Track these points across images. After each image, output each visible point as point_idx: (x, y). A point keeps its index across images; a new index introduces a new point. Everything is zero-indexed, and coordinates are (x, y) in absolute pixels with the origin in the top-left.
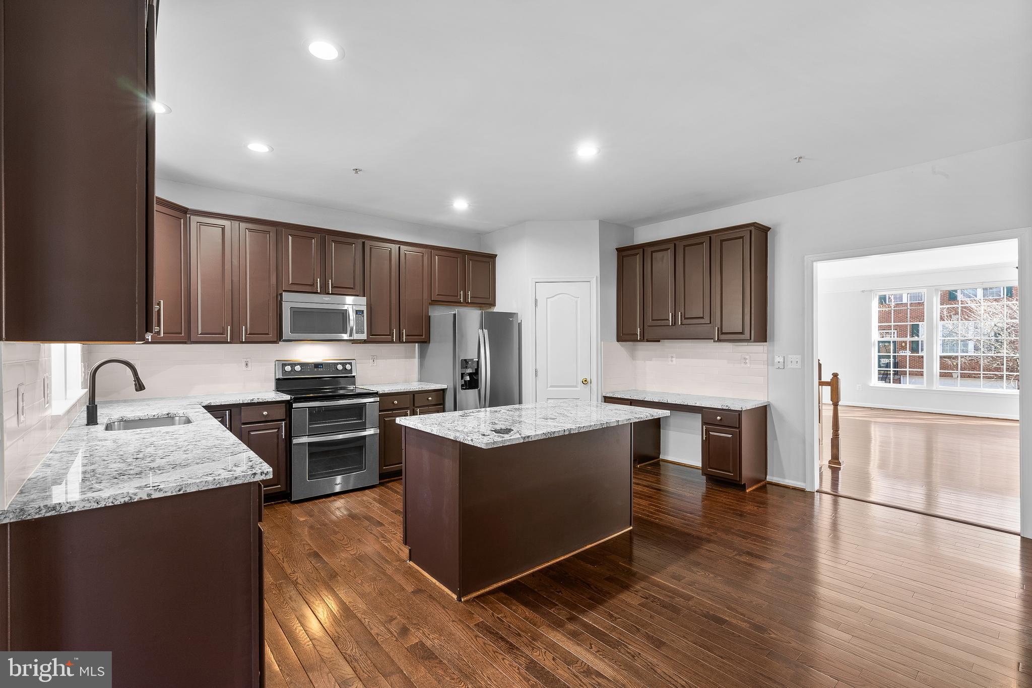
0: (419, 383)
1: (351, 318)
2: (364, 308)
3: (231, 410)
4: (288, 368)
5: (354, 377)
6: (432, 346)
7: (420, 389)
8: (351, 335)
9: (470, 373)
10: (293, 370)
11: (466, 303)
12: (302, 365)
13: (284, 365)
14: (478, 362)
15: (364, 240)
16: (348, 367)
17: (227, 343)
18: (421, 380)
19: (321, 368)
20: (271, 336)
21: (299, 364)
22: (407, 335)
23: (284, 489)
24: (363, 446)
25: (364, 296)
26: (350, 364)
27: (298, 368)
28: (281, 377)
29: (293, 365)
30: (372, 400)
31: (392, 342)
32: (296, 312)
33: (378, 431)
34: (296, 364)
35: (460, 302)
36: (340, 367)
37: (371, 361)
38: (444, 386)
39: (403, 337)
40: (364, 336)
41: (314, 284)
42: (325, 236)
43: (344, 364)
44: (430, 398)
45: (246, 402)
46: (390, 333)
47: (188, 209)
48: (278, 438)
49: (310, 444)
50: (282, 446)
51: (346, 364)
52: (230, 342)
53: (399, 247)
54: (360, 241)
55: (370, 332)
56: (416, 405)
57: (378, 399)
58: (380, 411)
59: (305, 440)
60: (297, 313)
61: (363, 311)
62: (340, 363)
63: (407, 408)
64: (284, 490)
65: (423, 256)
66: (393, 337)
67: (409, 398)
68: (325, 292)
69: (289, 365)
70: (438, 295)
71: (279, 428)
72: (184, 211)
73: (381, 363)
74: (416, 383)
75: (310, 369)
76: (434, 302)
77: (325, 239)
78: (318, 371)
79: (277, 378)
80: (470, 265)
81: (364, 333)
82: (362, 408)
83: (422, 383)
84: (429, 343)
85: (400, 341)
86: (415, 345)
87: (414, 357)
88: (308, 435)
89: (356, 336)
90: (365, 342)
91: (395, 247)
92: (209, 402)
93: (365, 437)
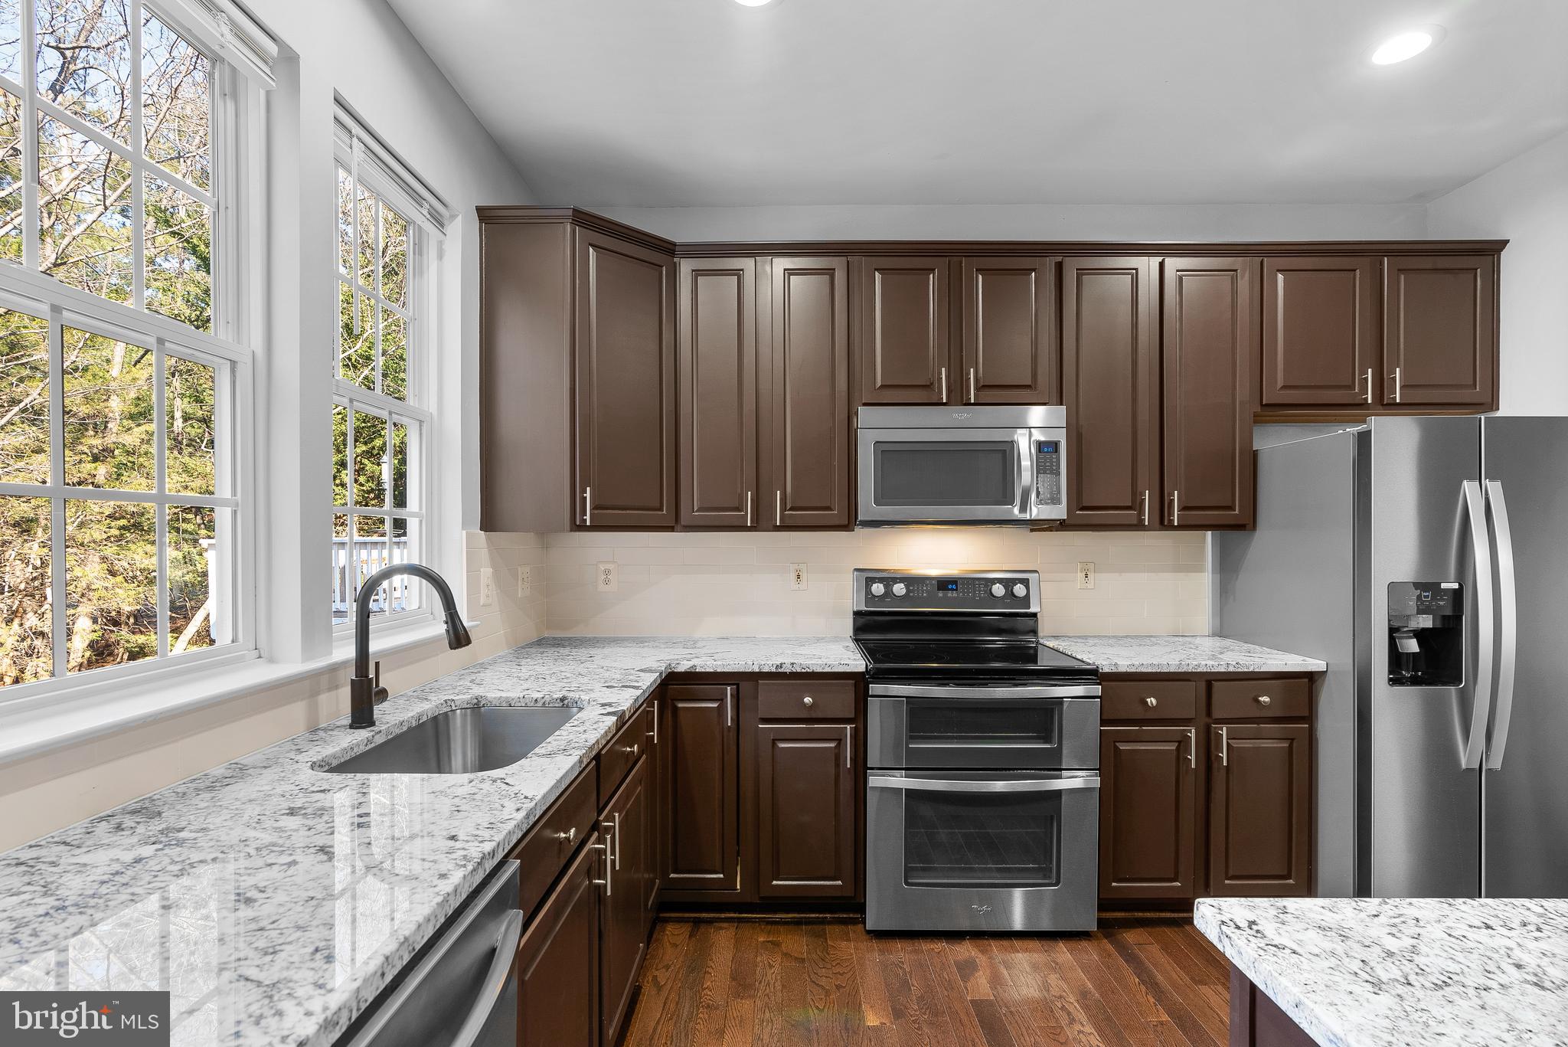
0: (1218, 642)
1: (1026, 463)
2: (1061, 437)
3: (738, 685)
4: (878, 589)
5: (1035, 615)
6: (1263, 541)
7: (1231, 669)
8: (1023, 509)
9: (1424, 629)
10: (888, 593)
11: (1385, 405)
12: (911, 581)
13: (870, 581)
14: (1458, 595)
15: (1059, 259)
16: (1019, 590)
17: (742, 528)
18: (1221, 631)
19: (952, 590)
20: (836, 514)
21: (902, 580)
22: (1182, 509)
23: (849, 893)
24: (1052, 818)
25: (1061, 404)
26: (1025, 582)
27: (899, 589)
28: (863, 608)
29: (889, 580)
30: (1078, 690)
31: (1139, 526)
32: (887, 453)
33: (1096, 782)
34: (896, 580)
35: (1363, 405)
36: (998, 590)
37: (1081, 575)
38: (1315, 664)
39: (1171, 514)
40: (1059, 512)
41: (932, 384)
42: (961, 263)
43: (1008, 584)
44: (1265, 699)
45: (766, 669)
46: (1133, 501)
47: (674, 244)
48: (837, 765)
49: (910, 793)
50: (846, 784)
51: (1015, 581)
52: (751, 526)
53: (1162, 265)
54: (1050, 262)
55: (1078, 500)
56: (1217, 714)
57: (1098, 690)
58: (1103, 722)
59: (900, 781)
60: (889, 454)
61: (1055, 445)
62: (1000, 581)
63: (1187, 722)
64: (849, 895)
65: (1234, 281)
66: (1141, 512)
67: (1191, 693)
68: (958, 397)
69: (881, 580)
70: (1284, 387)
71: (840, 741)
72: (669, 249)
73: (1108, 583)
74: (1209, 644)
75: (927, 591)
76: (1273, 412)
77: (961, 267)
78: (945, 596)
79: (855, 610)
80: (1398, 291)
81: (1059, 502)
82: (1052, 710)
83: (1228, 642)
84: (1254, 527)
85: (1163, 523)
86: (1204, 537)
87: (1199, 569)
88: (906, 769)
89: (1035, 512)
90: (1061, 526)
91: (1147, 266)
92: (691, 664)
93: (1058, 794)
